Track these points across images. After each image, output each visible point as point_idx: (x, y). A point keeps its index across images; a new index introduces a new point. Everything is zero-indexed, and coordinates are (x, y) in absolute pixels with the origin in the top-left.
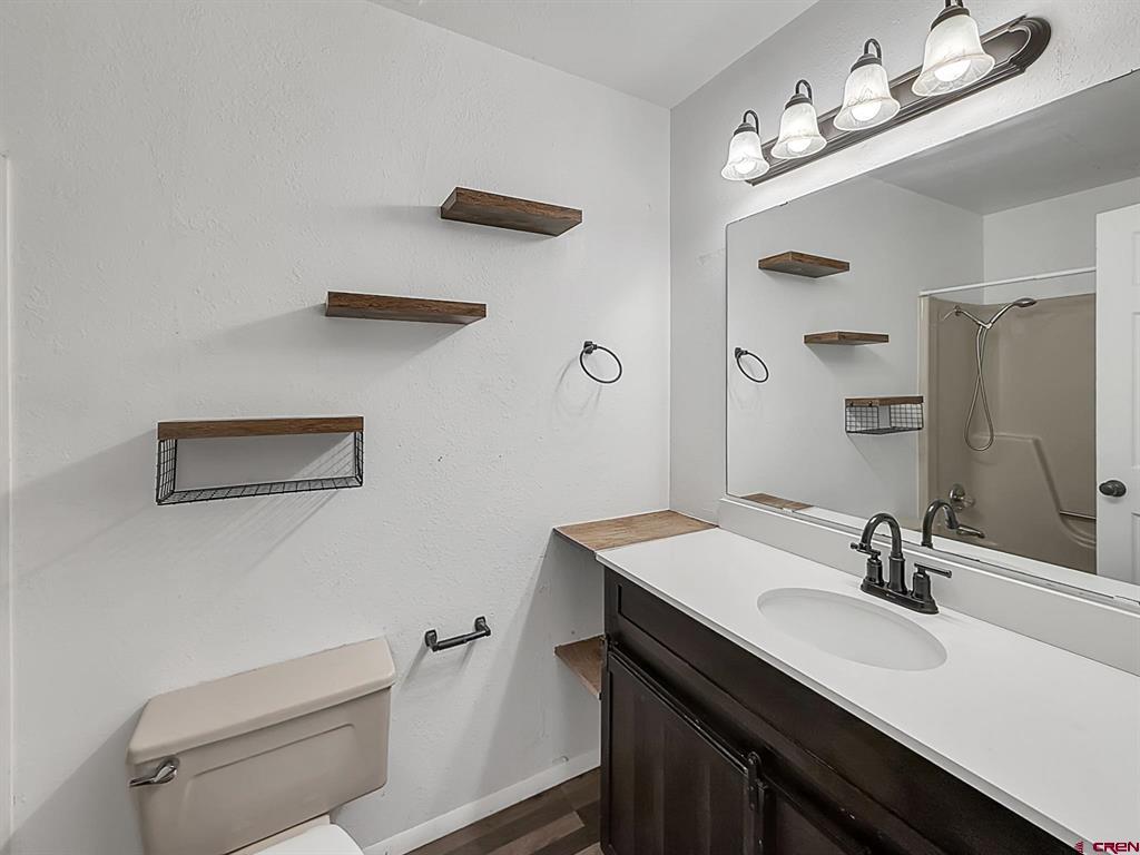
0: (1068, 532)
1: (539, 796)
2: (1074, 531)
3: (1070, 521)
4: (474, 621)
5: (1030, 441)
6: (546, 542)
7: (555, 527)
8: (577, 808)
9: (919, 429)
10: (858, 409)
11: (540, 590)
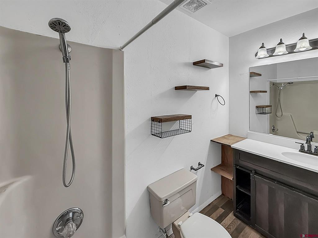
0: (299, 136)
1: (209, 205)
2: (300, 136)
3: (299, 134)
4: (198, 163)
5: (290, 115)
6: (209, 143)
7: (211, 139)
8: (221, 206)
9: (270, 113)
10: (259, 108)
11: (208, 155)
